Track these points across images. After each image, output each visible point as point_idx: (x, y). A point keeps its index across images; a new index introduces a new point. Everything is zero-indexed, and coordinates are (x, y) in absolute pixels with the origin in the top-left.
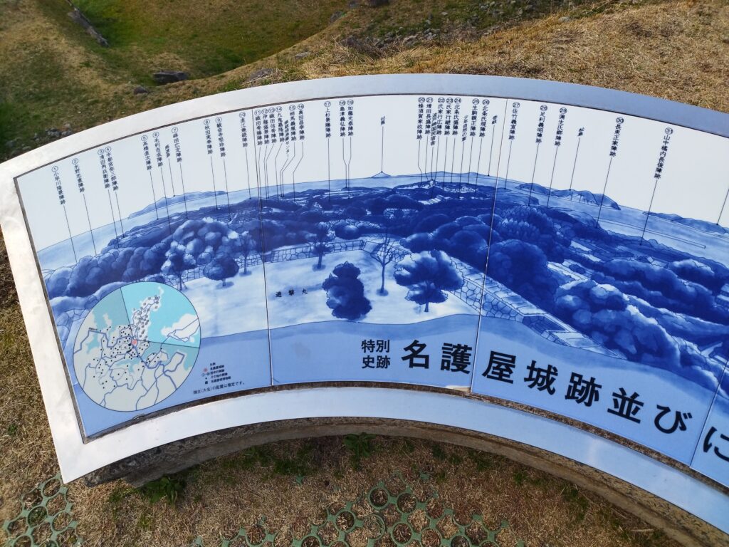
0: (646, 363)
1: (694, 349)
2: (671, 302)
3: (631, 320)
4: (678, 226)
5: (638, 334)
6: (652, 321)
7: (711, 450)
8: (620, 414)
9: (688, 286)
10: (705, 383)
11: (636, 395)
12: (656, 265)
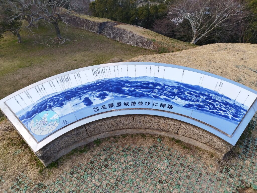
0: (142, 97)
1: (148, 93)
2: (143, 88)
3: (138, 92)
4: (141, 78)
5: (139, 94)
6: (141, 91)
7: (155, 105)
8: (140, 105)
9: (145, 85)
10: (151, 97)
11: (142, 102)
12: (139, 84)
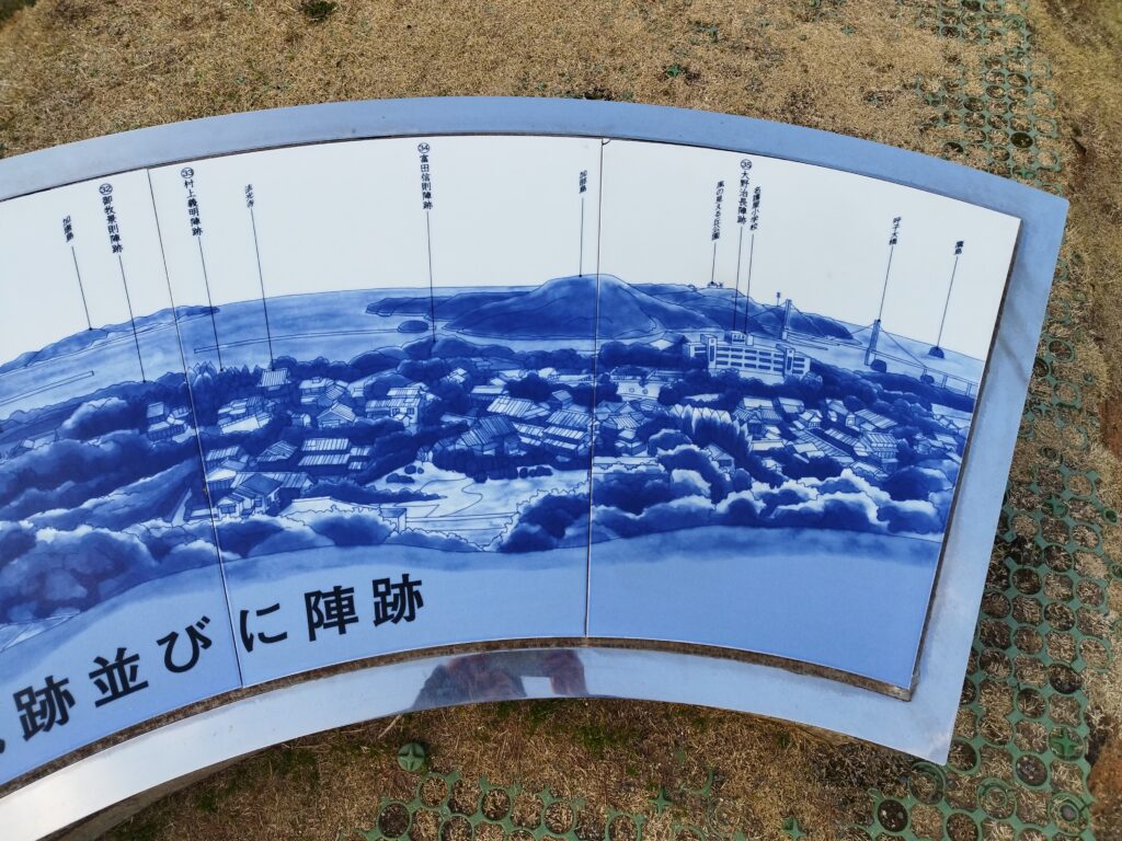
0: (109, 596)
1: (159, 526)
4: (39, 368)
6: (83, 530)
7: (257, 642)
8: (116, 695)
9: (102, 445)
10: (200, 561)
11: (121, 651)
12: (41, 446)
